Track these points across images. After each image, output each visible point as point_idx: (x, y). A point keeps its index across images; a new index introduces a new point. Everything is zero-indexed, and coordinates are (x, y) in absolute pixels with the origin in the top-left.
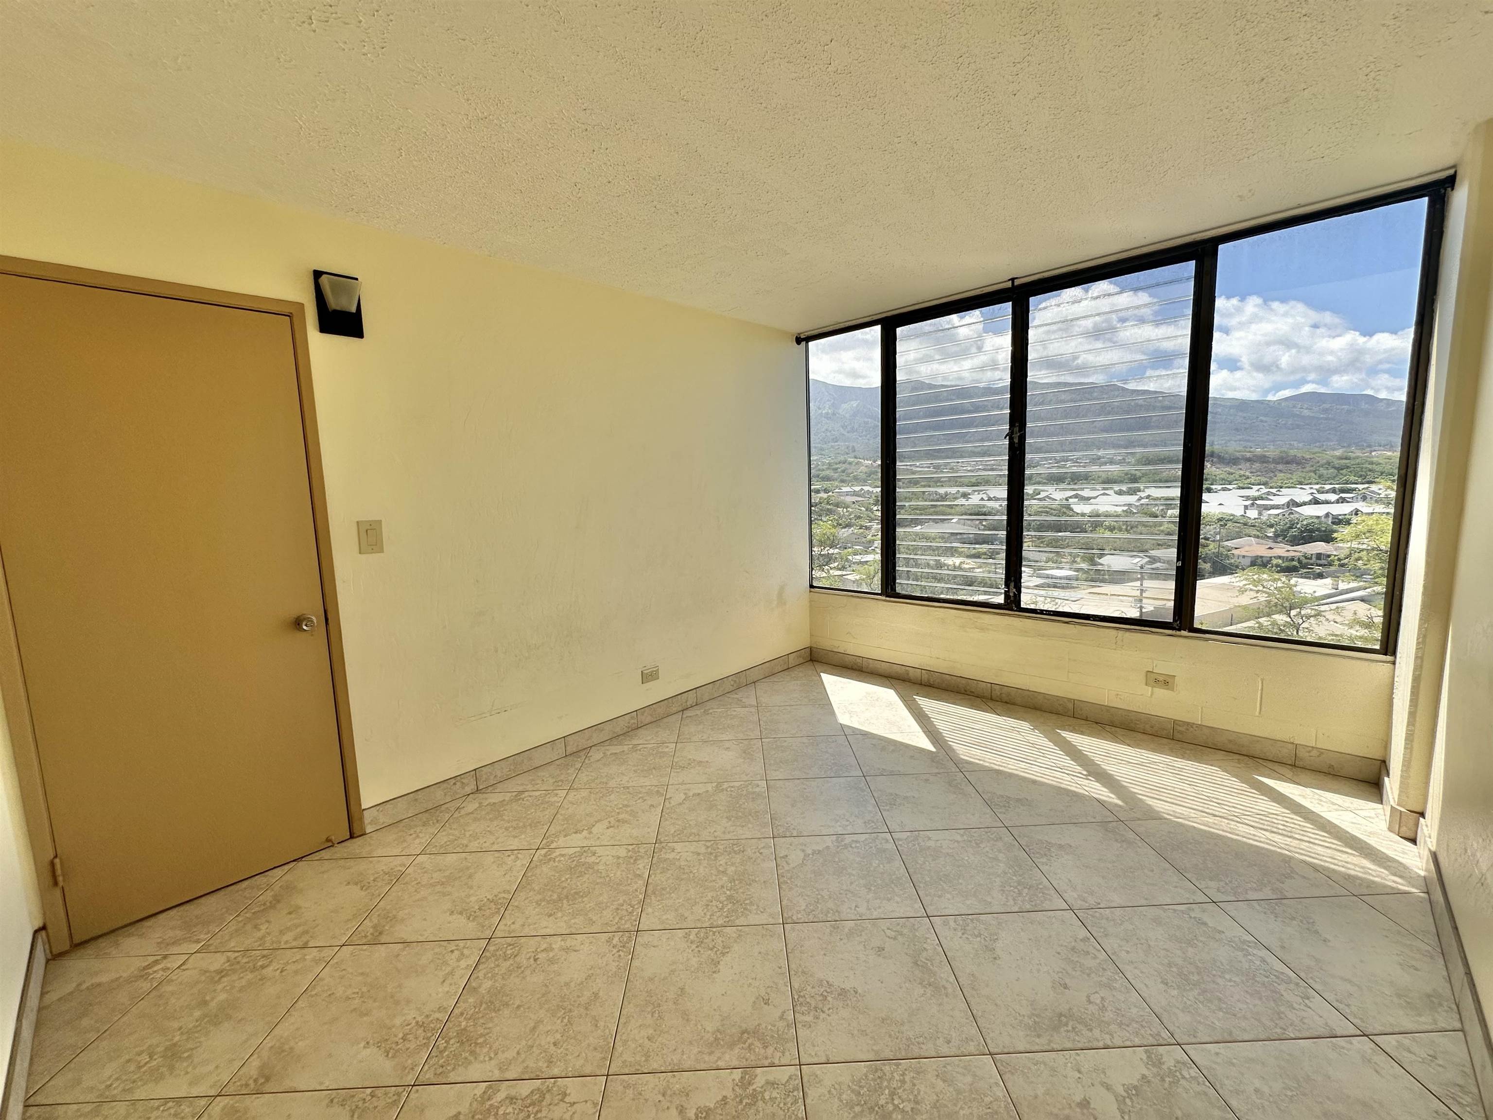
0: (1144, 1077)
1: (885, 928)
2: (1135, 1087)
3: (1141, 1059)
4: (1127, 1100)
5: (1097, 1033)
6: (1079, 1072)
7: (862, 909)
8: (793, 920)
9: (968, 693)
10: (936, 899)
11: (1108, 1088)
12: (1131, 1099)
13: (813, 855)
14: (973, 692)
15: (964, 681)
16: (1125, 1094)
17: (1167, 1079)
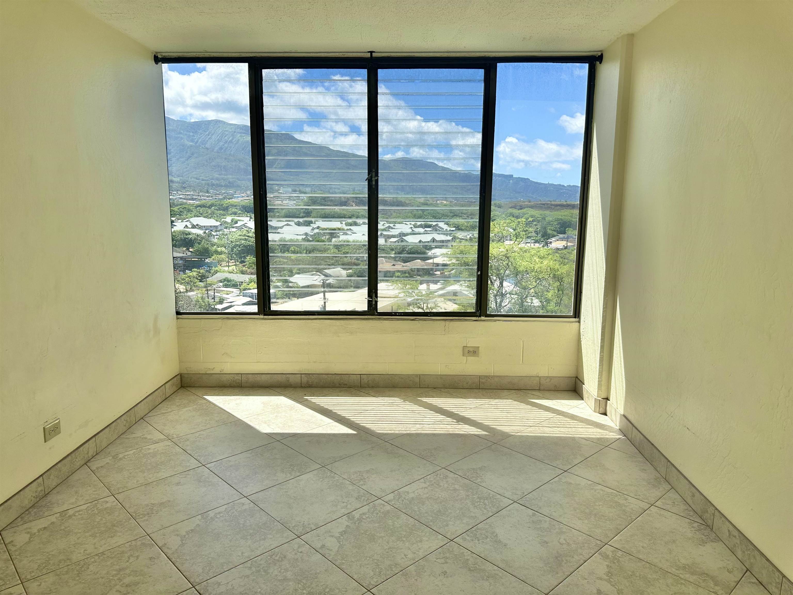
0: (608, 566)
1: (435, 559)
2: (609, 572)
3: (600, 559)
4: (611, 579)
5: (576, 557)
6: (586, 579)
7: (410, 556)
8: (373, 585)
9: (342, 386)
10: (446, 528)
11: (601, 579)
12: (611, 578)
13: (342, 536)
14: (346, 384)
15: (338, 377)
16: (608, 578)
17: (615, 561)
